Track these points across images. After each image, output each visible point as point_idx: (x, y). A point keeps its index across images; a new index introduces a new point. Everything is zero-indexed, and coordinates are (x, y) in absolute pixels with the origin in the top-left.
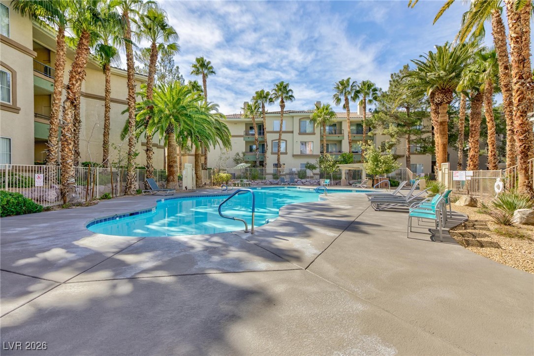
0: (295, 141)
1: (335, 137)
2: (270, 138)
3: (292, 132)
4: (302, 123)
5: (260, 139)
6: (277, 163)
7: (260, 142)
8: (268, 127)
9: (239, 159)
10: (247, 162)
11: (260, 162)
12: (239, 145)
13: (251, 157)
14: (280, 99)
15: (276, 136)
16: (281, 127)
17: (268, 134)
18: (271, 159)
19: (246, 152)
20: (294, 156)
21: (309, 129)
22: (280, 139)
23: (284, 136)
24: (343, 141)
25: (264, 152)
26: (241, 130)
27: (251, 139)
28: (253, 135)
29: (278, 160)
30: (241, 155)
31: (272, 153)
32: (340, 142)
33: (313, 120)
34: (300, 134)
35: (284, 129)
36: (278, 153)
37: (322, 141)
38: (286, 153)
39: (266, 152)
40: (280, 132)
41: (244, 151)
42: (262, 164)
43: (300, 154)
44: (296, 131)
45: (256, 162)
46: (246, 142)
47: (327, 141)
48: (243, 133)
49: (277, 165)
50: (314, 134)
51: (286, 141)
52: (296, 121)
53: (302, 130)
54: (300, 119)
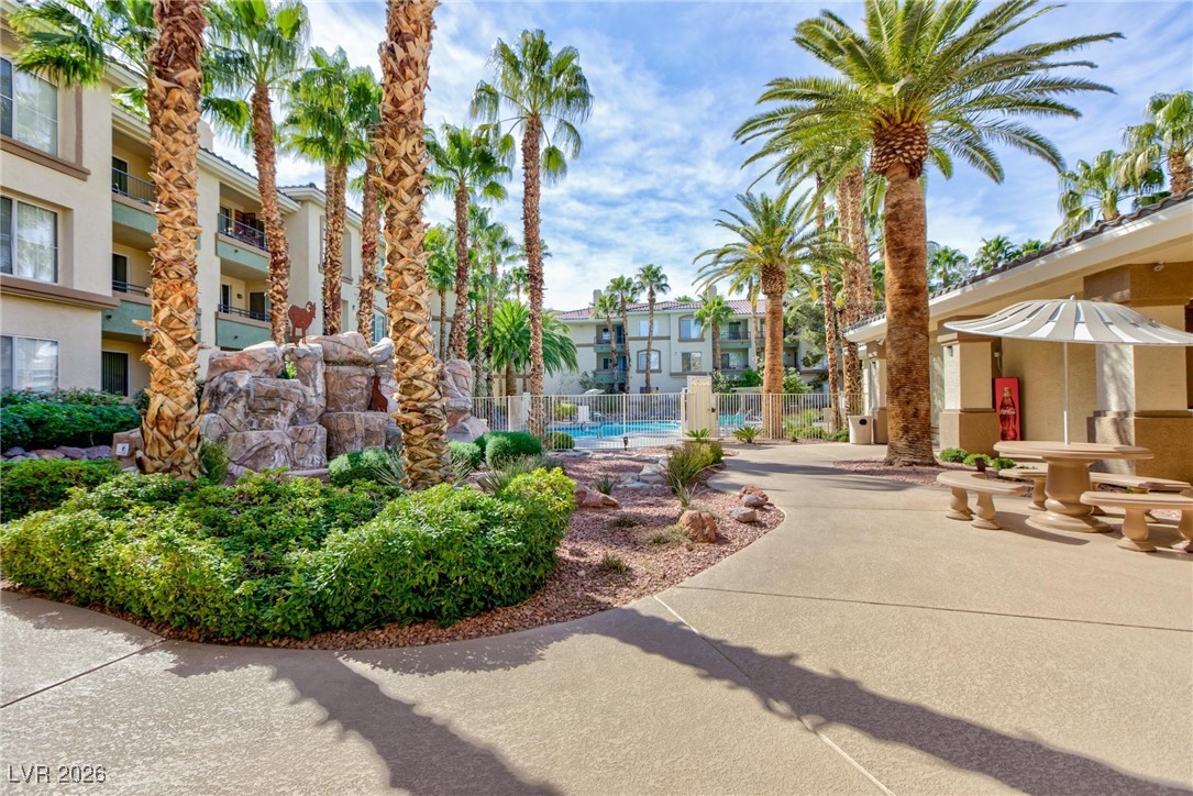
0: (673, 352)
1: (737, 344)
2: (633, 348)
3: (669, 338)
4: (683, 323)
5: (619, 349)
6: (644, 385)
7: (619, 353)
8: (630, 331)
9: (588, 382)
10: (599, 386)
11: (620, 384)
12: (587, 360)
13: (605, 377)
14: (648, 290)
15: (643, 345)
16: (651, 331)
17: (631, 342)
18: (635, 380)
19: (598, 370)
20: (672, 374)
21: (695, 333)
22: (648, 350)
23: (655, 345)
24: (750, 350)
25: (625, 369)
26: (590, 336)
27: (605, 349)
28: (609, 342)
29: (647, 381)
30: (591, 375)
31: (638, 371)
32: (746, 350)
33: (700, 320)
34: (681, 340)
35: (654, 335)
36: (647, 371)
37: (714, 350)
38: (659, 371)
39: (628, 370)
40: (649, 339)
41: (595, 368)
42: (623, 388)
43: (681, 371)
44: (675, 335)
45: (613, 385)
46: (598, 354)
47: (722, 350)
48: (592, 340)
49: (646, 389)
50: (702, 339)
51: (659, 352)
52: (675, 321)
53: (683, 335)
54: (680, 319)
